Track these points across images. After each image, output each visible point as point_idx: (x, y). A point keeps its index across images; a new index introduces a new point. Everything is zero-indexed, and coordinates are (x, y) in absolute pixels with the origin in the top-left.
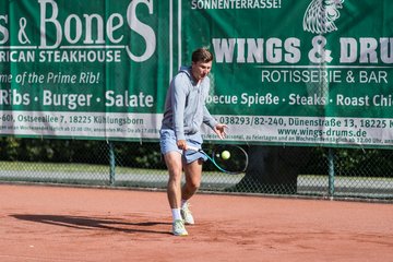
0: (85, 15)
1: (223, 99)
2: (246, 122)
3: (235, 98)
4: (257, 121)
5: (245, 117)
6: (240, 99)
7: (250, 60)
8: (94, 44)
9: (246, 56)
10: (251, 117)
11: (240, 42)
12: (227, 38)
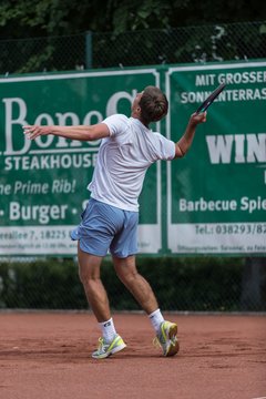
0: (58, 115)
1: (220, 205)
2: (247, 230)
3: (233, 204)
4: (259, 229)
5: (246, 224)
6: (239, 205)
7: (251, 159)
8: (69, 147)
9: (245, 155)
10: (252, 225)
11: (239, 138)
12: (224, 134)
